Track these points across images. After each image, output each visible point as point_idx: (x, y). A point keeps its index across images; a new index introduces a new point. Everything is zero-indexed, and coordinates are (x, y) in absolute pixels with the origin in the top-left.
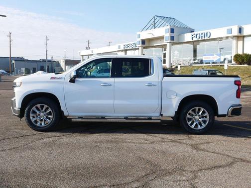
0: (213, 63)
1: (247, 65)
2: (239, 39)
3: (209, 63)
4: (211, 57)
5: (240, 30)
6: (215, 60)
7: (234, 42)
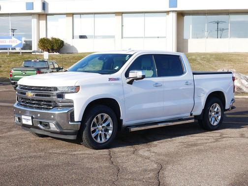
0: (12, 49)
1: (57, 53)
2: (41, 17)
3: (6, 49)
4: (8, 40)
5: (44, 5)
6: (14, 45)
7: (34, 21)
